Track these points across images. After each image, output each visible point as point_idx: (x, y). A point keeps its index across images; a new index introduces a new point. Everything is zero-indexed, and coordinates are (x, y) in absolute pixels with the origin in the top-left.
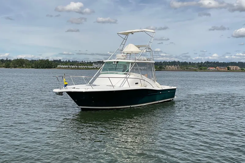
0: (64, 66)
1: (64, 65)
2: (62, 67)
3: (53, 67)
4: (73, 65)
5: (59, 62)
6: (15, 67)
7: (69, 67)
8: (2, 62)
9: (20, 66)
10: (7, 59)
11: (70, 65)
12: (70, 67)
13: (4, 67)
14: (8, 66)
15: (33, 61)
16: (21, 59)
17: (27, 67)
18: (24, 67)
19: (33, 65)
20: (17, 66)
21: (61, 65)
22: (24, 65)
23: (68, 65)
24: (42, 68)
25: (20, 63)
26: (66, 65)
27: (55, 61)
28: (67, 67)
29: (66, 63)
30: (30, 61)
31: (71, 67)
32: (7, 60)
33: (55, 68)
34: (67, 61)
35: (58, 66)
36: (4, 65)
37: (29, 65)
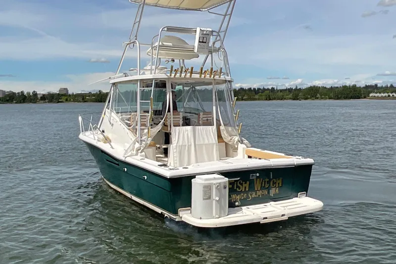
0: (380, 95)
1: (380, 93)
2: (378, 97)
3: (363, 96)
5: (375, 88)
6: (306, 99)
7: (389, 96)
8: (289, 92)
9: (313, 97)
10: (297, 87)
11: (392, 93)
12: (391, 95)
13: (290, 99)
14: (295, 98)
15: (332, 89)
16: (314, 86)
17: (322, 98)
18: (317, 98)
19: (332, 95)
20: (309, 97)
21: (376, 93)
22: (318, 96)
23: (388, 93)
24: (345, 98)
25: (313, 93)
26: (384, 93)
27: (367, 87)
28: (385, 97)
29: (385, 89)
30: (329, 89)
31: (393, 95)
32: (296, 89)
33: (365, 97)
34: (389, 86)
35: (371, 95)
36: (291, 96)
37: (326, 95)
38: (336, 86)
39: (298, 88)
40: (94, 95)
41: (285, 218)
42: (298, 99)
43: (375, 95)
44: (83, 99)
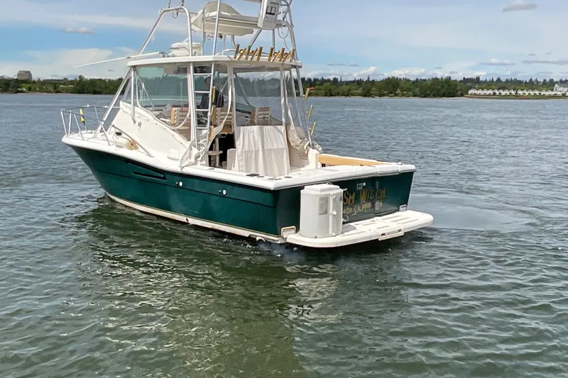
0: (488, 92)
1: (483, 89)
2: (479, 95)
3: (459, 93)
4: (504, 88)
5: (476, 82)
6: (381, 95)
7: (494, 94)
9: (391, 93)
10: (369, 78)
11: (498, 89)
12: (497, 93)
13: (360, 95)
14: (367, 94)
15: (417, 83)
16: (393, 78)
17: (403, 95)
18: (396, 95)
19: (417, 90)
20: (386, 92)
21: (477, 90)
22: (399, 91)
23: (493, 90)
24: (435, 96)
25: (392, 87)
26: (488, 90)
27: (465, 81)
28: (490, 95)
29: (489, 84)
30: (414, 82)
31: (500, 93)
32: (368, 81)
33: (462, 95)
34: (495, 80)
35: (470, 92)
36: (360, 91)
37: (409, 90)
38: (423, 78)
39: (371, 80)
40: (72, 82)
41: (401, 234)
42: (370, 96)
43: (476, 92)
44: (55, 88)
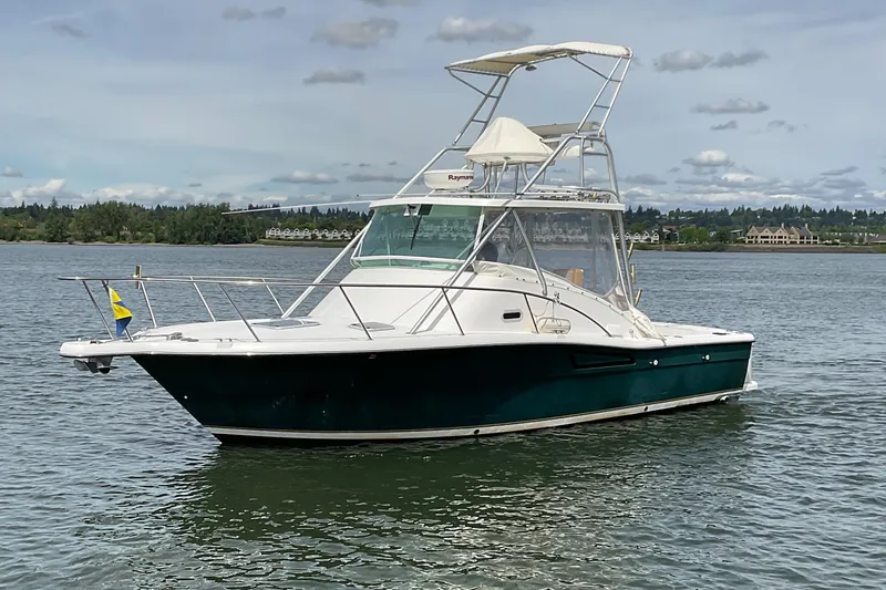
0: (292, 235)
1: (292, 229)
2: (286, 239)
3: (248, 235)
4: (331, 228)
5: (274, 217)
6: (88, 239)
7: (314, 237)
8: (34, 216)
9: (109, 234)
10: (55, 203)
11: (321, 228)
12: (319, 235)
13: (40, 238)
14: (57, 236)
15: (161, 213)
16: (112, 204)
17: (136, 239)
18: (123, 239)
20: (98, 233)
21: (282, 229)
22: (125, 231)
23: (311, 229)
24: (201, 241)
25: (110, 223)
26: (301, 229)
27: (254, 211)
28: (305, 239)
29: (302, 219)
30: (151, 212)
31: (324, 236)
32: (53, 210)
33: (254, 240)
34: (308, 211)
35: (269, 233)
36: (41, 228)
37: (146, 228)
38: (167, 204)
39: (59, 206)
42: (63, 239)
43: (279, 233)
